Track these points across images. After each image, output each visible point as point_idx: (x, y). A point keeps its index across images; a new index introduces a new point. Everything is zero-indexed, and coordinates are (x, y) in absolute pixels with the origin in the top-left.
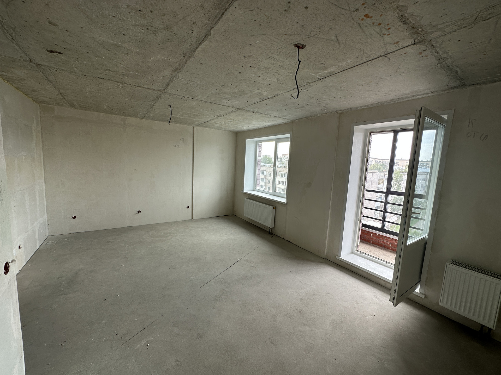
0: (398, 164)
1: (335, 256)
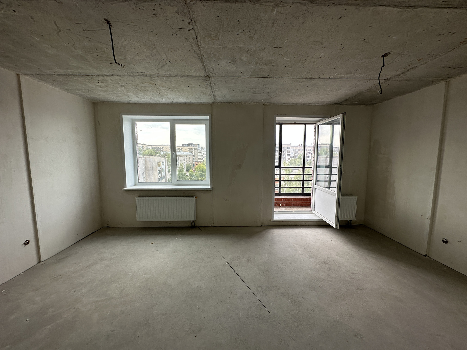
0: (163, 149)
1: (270, 220)
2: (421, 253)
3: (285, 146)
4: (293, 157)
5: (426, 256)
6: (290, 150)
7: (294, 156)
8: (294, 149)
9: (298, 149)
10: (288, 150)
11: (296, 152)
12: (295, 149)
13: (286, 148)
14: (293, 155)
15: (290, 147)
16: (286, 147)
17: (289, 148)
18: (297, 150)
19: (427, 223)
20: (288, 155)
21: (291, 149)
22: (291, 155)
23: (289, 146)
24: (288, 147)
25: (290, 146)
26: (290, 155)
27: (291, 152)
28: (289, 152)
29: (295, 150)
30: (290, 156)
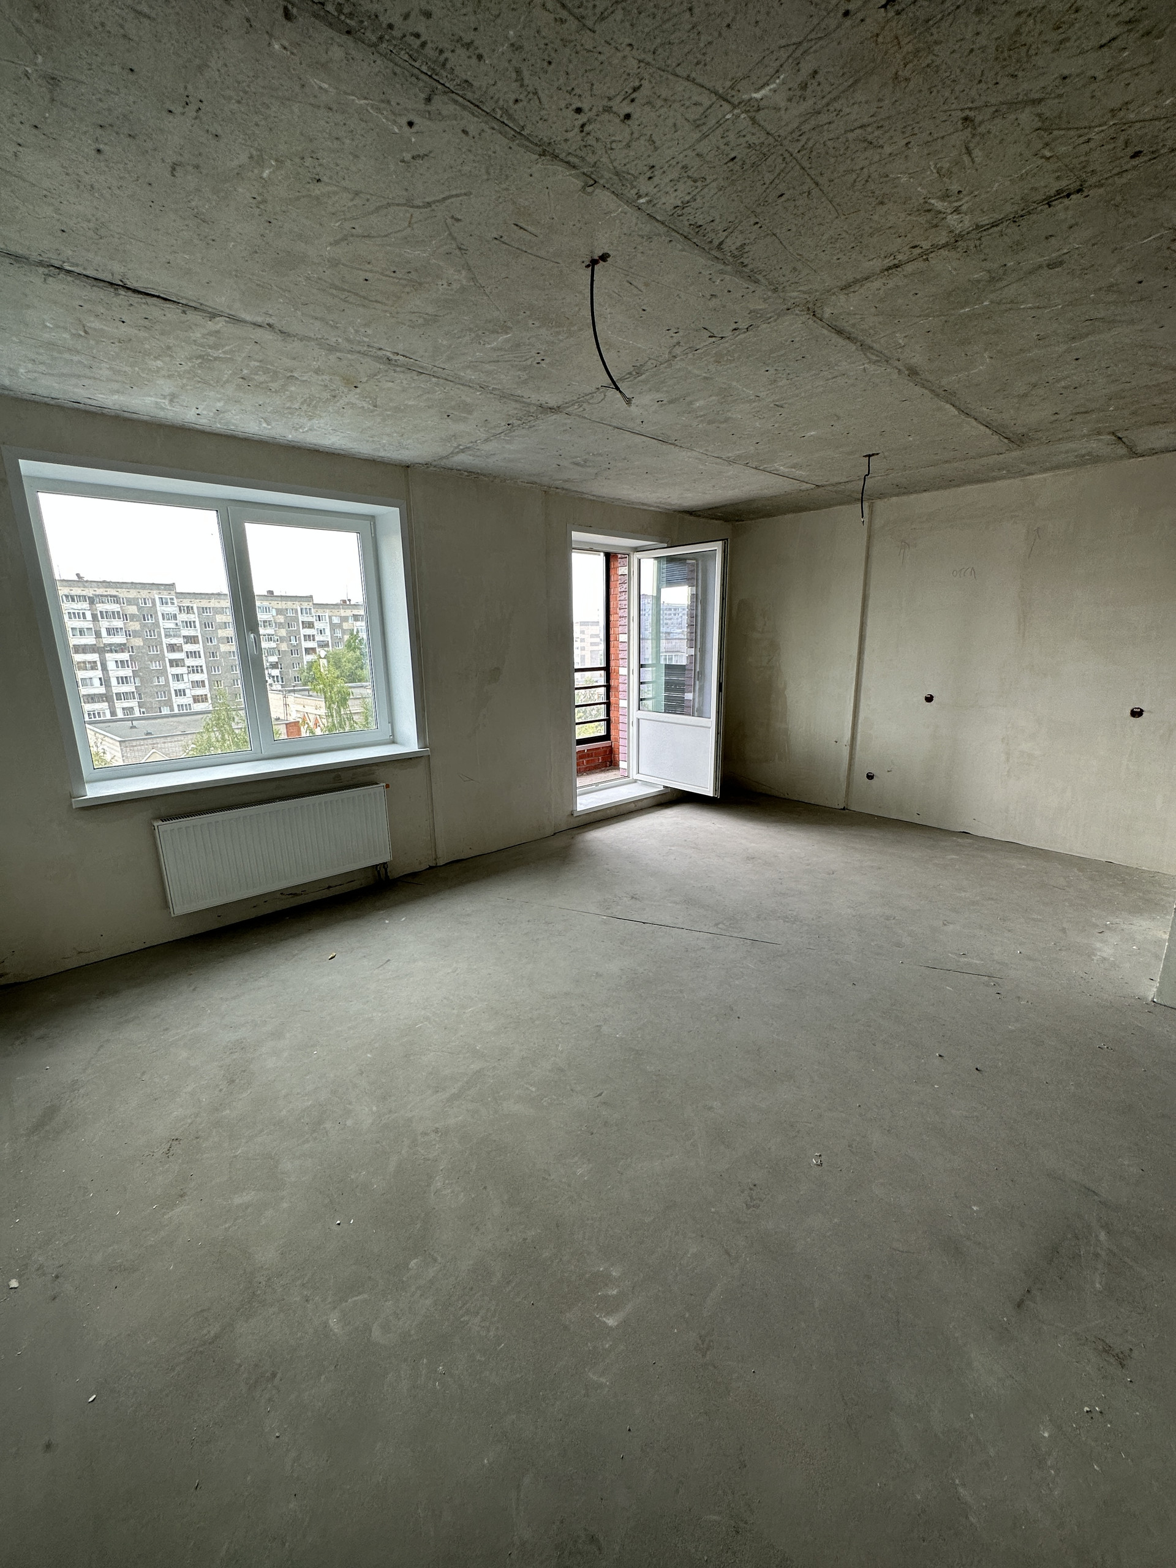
1: (568, 815)
2: (837, 807)
3: (289, 603)
4: (327, 645)
5: (844, 809)
6: (310, 619)
7: (329, 639)
8: (327, 615)
9: (338, 614)
10: (306, 619)
11: (333, 627)
12: (331, 614)
13: (296, 611)
14: (327, 637)
15: (310, 609)
16: (294, 607)
17: (308, 612)
18: (336, 620)
19: (846, 752)
20: (308, 638)
21: (314, 614)
22: (317, 638)
23: (305, 605)
24: (301, 609)
25: (311, 603)
26: (313, 636)
27: (316, 627)
28: (309, 627)
29: (330, 617)
30: (314, 640)
